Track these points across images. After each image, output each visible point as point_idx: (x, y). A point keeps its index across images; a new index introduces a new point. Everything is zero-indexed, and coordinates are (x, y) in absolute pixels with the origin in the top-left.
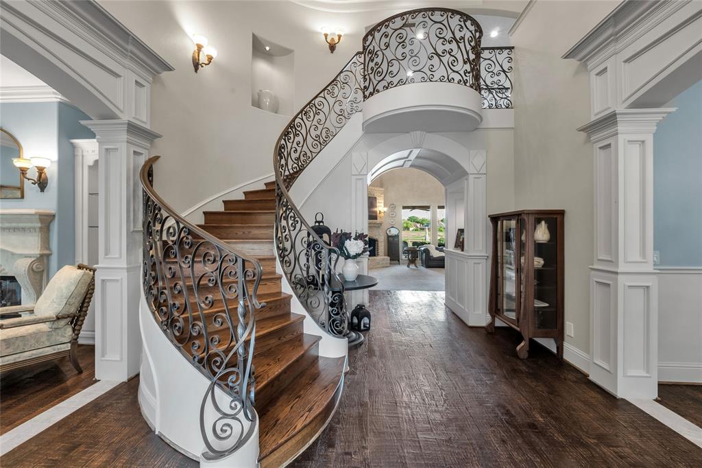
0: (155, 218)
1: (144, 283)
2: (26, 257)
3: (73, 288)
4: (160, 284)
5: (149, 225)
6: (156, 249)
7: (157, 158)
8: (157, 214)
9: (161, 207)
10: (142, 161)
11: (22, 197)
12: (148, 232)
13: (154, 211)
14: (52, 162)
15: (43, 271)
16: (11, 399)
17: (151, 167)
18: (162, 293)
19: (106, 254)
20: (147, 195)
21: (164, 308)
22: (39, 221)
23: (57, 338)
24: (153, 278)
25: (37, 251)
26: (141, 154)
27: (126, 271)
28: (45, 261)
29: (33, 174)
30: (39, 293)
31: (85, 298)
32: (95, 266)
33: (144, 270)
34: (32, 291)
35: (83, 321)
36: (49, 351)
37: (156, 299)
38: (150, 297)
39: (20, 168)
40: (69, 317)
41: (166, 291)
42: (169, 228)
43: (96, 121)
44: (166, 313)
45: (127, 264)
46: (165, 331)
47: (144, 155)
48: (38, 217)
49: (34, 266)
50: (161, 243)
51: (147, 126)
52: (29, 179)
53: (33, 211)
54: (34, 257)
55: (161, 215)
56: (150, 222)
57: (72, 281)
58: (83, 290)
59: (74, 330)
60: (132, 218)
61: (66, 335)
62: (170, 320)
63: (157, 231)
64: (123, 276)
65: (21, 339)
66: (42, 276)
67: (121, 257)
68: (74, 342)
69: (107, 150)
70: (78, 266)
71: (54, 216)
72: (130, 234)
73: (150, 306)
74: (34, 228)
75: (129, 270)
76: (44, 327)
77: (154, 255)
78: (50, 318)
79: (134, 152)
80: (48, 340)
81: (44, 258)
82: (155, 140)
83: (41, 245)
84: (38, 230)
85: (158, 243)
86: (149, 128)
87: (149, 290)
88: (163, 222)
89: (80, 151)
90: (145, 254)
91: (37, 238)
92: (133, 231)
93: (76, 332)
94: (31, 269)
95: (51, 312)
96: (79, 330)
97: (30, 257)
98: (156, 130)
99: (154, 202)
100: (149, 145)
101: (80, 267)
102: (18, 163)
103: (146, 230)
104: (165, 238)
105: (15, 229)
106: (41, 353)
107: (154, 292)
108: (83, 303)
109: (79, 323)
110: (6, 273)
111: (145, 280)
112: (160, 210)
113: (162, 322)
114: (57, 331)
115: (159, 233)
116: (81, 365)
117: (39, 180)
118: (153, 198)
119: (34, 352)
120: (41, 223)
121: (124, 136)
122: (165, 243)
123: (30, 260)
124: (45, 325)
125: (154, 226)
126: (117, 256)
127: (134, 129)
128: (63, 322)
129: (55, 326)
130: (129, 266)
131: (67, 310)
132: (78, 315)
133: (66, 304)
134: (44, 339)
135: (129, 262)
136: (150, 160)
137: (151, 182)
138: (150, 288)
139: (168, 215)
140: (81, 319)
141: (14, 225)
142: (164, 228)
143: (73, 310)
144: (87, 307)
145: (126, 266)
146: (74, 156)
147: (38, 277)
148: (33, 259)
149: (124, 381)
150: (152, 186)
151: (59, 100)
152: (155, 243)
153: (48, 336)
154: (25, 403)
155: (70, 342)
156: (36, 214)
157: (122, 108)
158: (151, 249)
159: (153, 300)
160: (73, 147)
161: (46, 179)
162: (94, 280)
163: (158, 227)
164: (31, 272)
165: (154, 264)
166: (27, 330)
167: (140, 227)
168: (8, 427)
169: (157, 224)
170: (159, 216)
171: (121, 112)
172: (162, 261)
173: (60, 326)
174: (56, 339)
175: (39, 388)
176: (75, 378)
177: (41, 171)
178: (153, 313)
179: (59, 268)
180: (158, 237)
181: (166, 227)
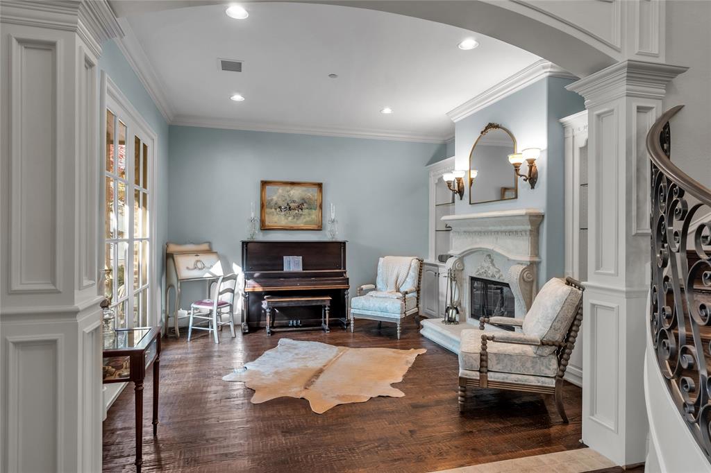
0: (672, 211)
1: (652, 322)
2: (519, 264)
3: (558, 308)
4: (682, 331)
5: (660, 224)
6: (674, 266)
7: (679, 109)
8: (676, 202)
9: (683, 187)
10: (651, 119)
11: (516, 197)
12: (660, 235)
13: (671, 197)
14: (541, 151)
15: (533, 281)
16: (501, 423)
17: (667, 126)
18: (685, 351)
19: (598, 267)
20: (657, 170)
21: (689, 380)
22: (529, 223)
23: (542, 368)
24: (669, 317)
25: (526, 258)
26: (650, 109)
27: (624, 296)
28: (535, 269)
29: (524, 170)
30: (529, 306)
31: (573, 325)
32: (583, 283)
33: (652, 301)
34: (523, 302)
35: (569, 354)
36: (533, 381)
37: (673, 358)
38: (661, 349)
39: (514, 164)
40: (554, 345)
41: (693, 349)
42: (701, 227)
43: (584, 79)
44: (692, 391)
45: (626, 286)
46: (691, 426)
47: (654, 109)
48: (528, 218)
49: (525, 275)
50: (684, 255)
51: (661, 60)
52: (521, 176)
53: (523, 212)
54: (525, 264)
55: (685, 204)
56: (662, 218)
57: (558, 299)
58: (570, 314)
59: (559, 364)
60: (634, 213)
61: (551, 367)
62: (701, 409)
63: (676, 234)
64: (620, 303)
65: (509, 357)
66: (532, 287)
67: (617, 274)
68: (560, 379)
69: (599, 116)
70: (567, 281)
71: (543, 216)
72: (632, 239)
73: (662, 366)
74: (525, 231)
75: (629, 295)
76: (530, 350)
77: (671, 277)
78: (534, 342)
79: (639, 108)
80: (533, 367)
81: (533, 266)
82: (674, 80)
83: (531, 251)
84: (528, 233)
85: (678, 256)
86: (664, 62)
87: (661, 337)
88: (687, 217)
89: (571, 131)
90: (656, 272)
91: (527, 242)
92: (637, 235)
93: (562, 367)
94: (522, 278)
95: (536, 334)
96: (565, 366)
97: (522, 264)
98: (676, 62)
99: (669, 181)
100: (664, 91)
101: (569, 283)
102: (513, 159)
103: (655, 233)
104: (691, 245)
105: (510, 232)
106: (526, 381)
107: (671, 342)
108: (570, 330)
109: (565, 356)
110: (503, 280)
111: (653, 318)
112: (681, 193)
113: (685, 405)
114: (542, 359)
115: (679, 238)
116: (567, 412)
117: (530, 176)
118: (668, 174)
119: (520, 377)
120: (531, 225)
121: (623, 87)
122: (692, 256)
123: (521, 268)
124: (530, 349)
125: (671, 224)
126: (613, 272)
127: (638, 72)
128: (547, 350)
129: (539, 352)
130: (629, 289)
131: (552, 336)
132: (563, 344)
133: (551, 327)
134: (529, 364)
135: (629, 283)
136: (664, 115)
137: (667, 152)
138: (663, 335)
139: (698, 202)
140: (567, 351)
141: (509, 228)
142: (690, 230)
143: (558, 337)
144: (575, 337)
145: (624, 289)
146: (564, 139)
147: (528, 288)
148: (524, 267)
149: (621, 465)
150: (669, 157)
151: (548, 74)
152: (672, 255)
153: (533, 362)
154: (510, 435)
155: (555, 377)
156: (526, 214)
157: (619, 46)
158: (665, 265)
159: (668, 357)
160: (563, 127)
161: (536, 173)
162: (582, 303)
163: (678, 225)
164: (522, 280)
165: (670, 292)
166: (514, 349)
167: (646, 228)
168: (494, 457)
169: (675, 220)
170: (679, 206)
171: (618, 51)
172: (685, 287)
173: (545, 354)
174: (540, 369)
175: (524, 421)
176: (559, 427)
177: (531, 163)
178: (668, 382)
179: (548, 279)
180: (677, 245)
181: (693, 227)
